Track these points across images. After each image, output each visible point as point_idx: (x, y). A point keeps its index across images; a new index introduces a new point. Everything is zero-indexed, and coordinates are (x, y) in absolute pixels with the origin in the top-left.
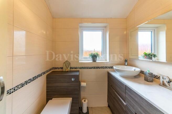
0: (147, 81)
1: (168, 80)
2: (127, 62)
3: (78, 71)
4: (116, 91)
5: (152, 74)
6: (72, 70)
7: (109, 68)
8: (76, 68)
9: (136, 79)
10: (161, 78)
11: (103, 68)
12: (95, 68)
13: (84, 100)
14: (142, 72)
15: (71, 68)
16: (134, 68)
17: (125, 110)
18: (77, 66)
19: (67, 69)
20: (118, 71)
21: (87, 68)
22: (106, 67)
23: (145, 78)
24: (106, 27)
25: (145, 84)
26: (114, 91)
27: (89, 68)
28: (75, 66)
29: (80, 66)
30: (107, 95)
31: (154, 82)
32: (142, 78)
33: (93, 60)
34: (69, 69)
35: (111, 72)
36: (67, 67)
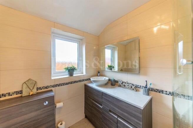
0: (112, 85)
1: (122, 82)
2: (99, 73)
3: (51, 91)
4: (93, 100)
5: (115, 80)
6: (39, 91)
7: (86, 80)
8: (46, 88)
9: (106, 86)
10: (119, 82)
11: (80, 81)
12: (73, 83)
13: (61, 123)
14: (109, 80)
15: (38, 89)
16: (105, 78)
17: (102, 112)
18: (49, 85)
19: (32, 91)
20: (95, 81)
21: (62, 85)
22: (83, 80)
23: (111, 83)
24: (82, 40)
25: (112, 88)
26: (92, 100)
27: (65, 84)
28: (46, 85)
29: (52, 84)
30: (84, 107)
31: (116, 85)
32: (110, 84)
33: (70, 75)
34: (35, 91)
35: (88, 83)
36: (31, 88)
